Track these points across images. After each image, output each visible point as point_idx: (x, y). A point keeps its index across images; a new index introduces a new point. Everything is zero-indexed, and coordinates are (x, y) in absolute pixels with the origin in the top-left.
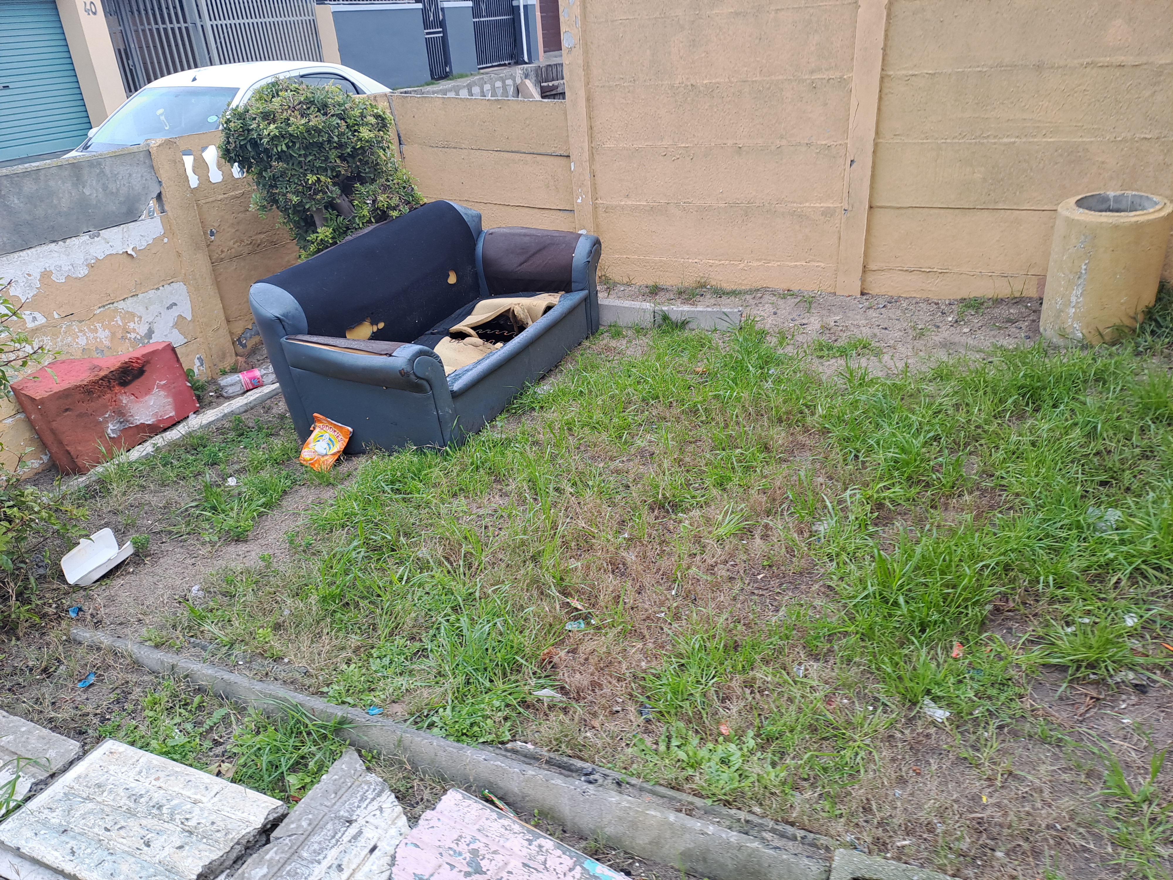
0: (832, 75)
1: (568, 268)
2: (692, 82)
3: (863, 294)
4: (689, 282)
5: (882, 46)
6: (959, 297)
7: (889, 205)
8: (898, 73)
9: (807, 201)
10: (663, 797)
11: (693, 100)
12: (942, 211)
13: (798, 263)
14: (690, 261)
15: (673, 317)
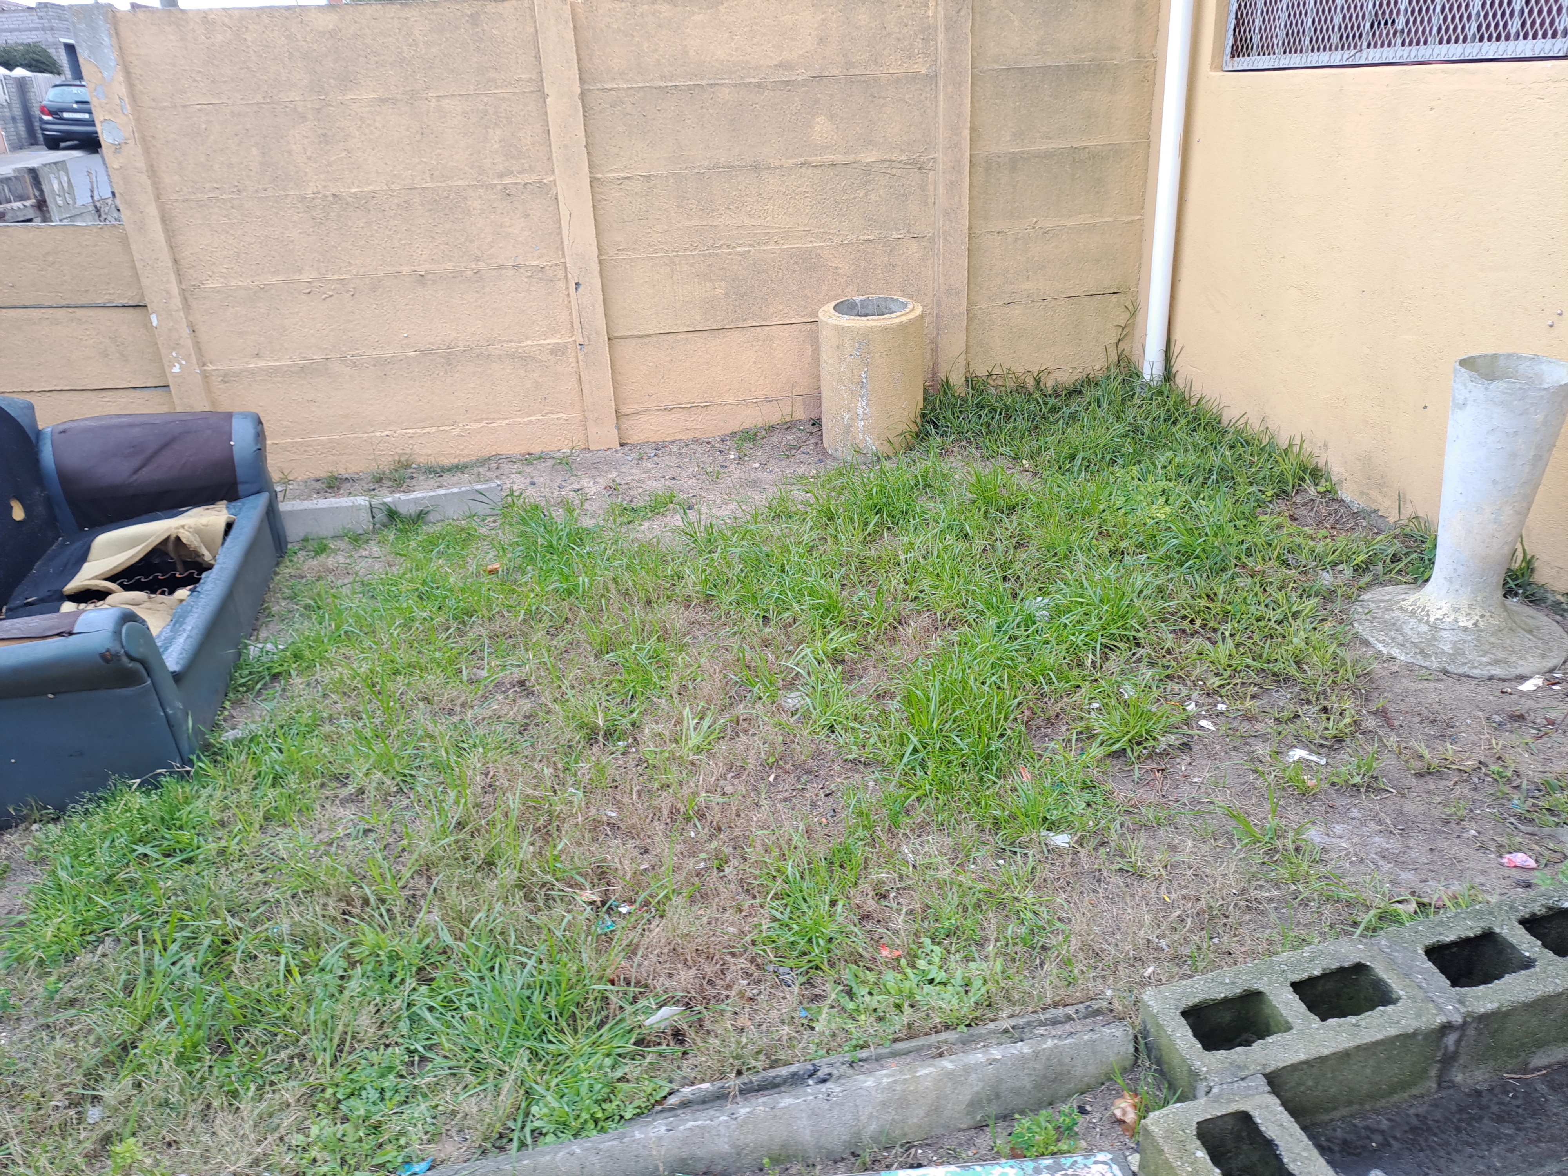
0: (526, 178)
1: (228, 463)
2: (333, 191)
3: (622, 445)
4: (386, 463)
5: (584, 143)
6: (728, 432)
7: (629, 333)
8: (608, 175)
9: (527, 339)
10: (907, 1053)
11: (339, 216)
12: (690, 335)
13: (533, 418)
14: (378, 434)
15: (403, 510)
